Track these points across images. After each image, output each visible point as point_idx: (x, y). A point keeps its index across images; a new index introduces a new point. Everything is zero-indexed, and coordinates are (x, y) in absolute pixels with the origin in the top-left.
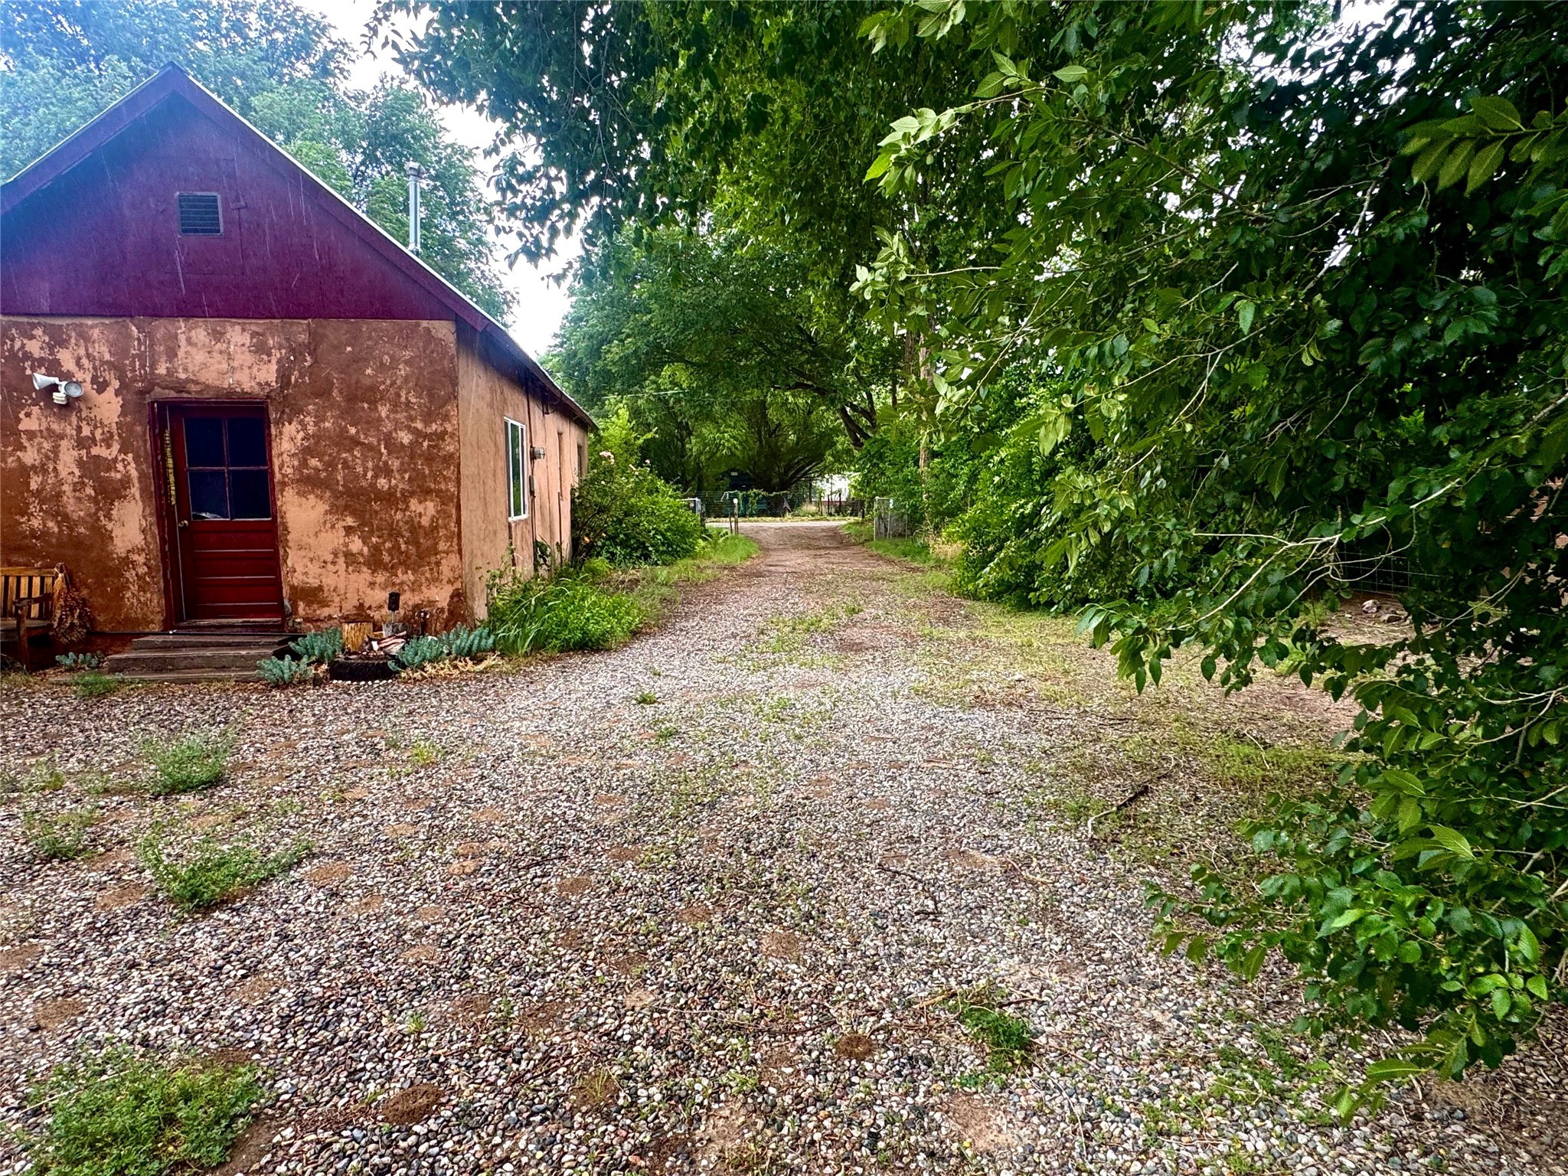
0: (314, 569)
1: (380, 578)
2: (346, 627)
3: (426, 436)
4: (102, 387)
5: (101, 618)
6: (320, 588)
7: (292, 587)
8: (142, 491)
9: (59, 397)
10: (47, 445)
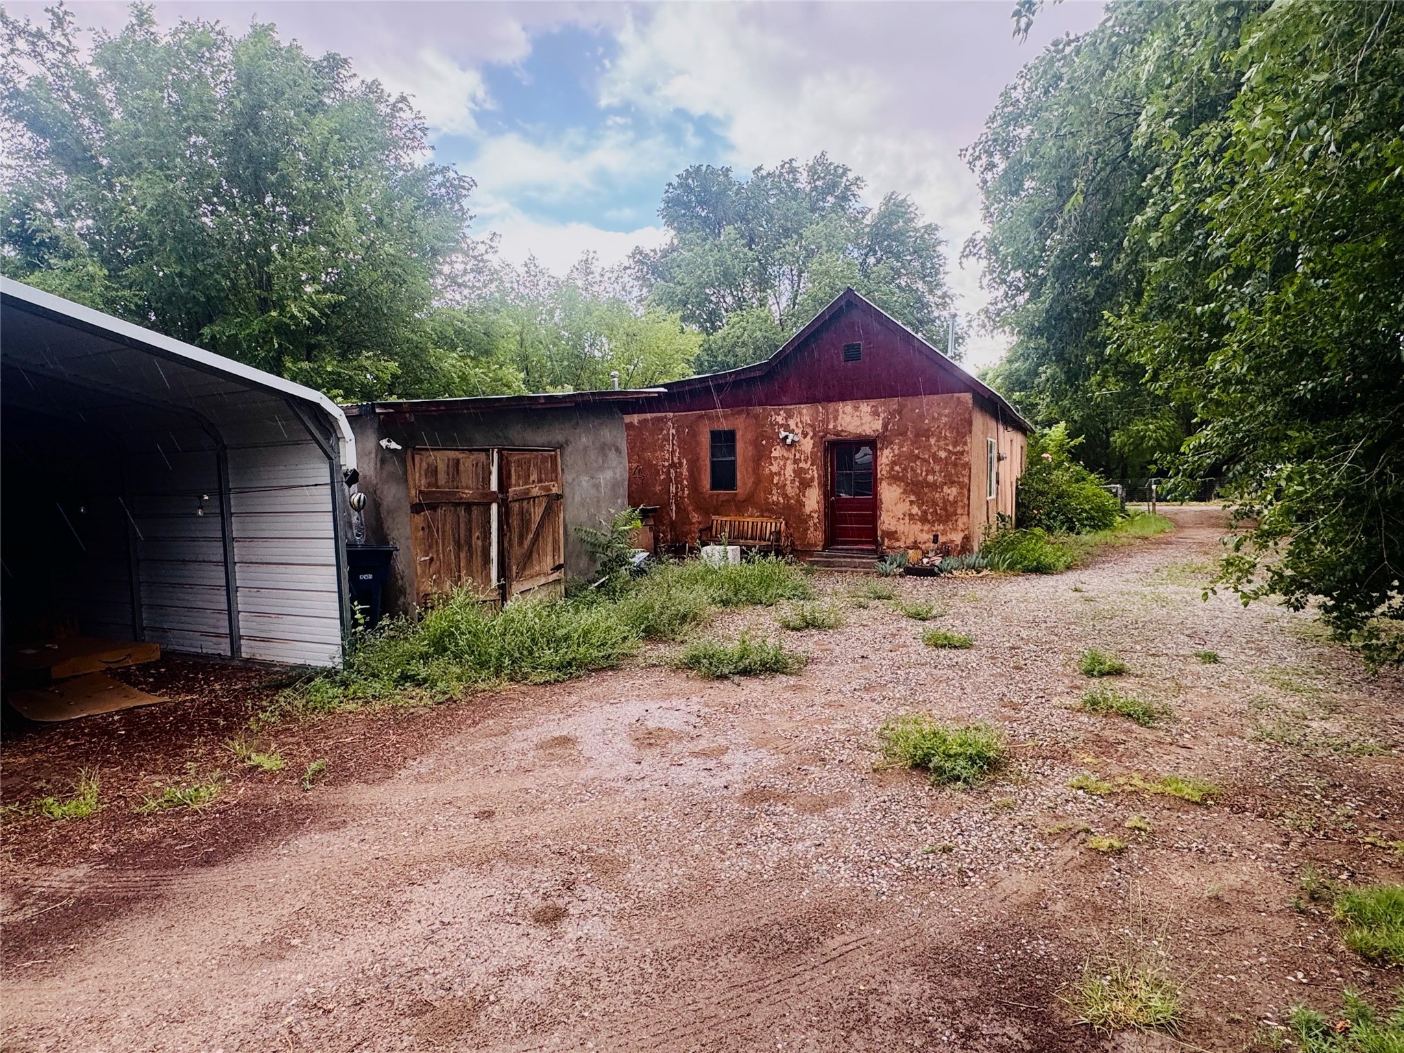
0: (894, 522)
1: (926, 527)
2: (910, 551)
3: (955, 453)
4: (805, 435)
5: (797, 543)
6: (896, 532)
7: (883, 531)
8: (819, 483)
9: (789, 441)
10: (782, 463)
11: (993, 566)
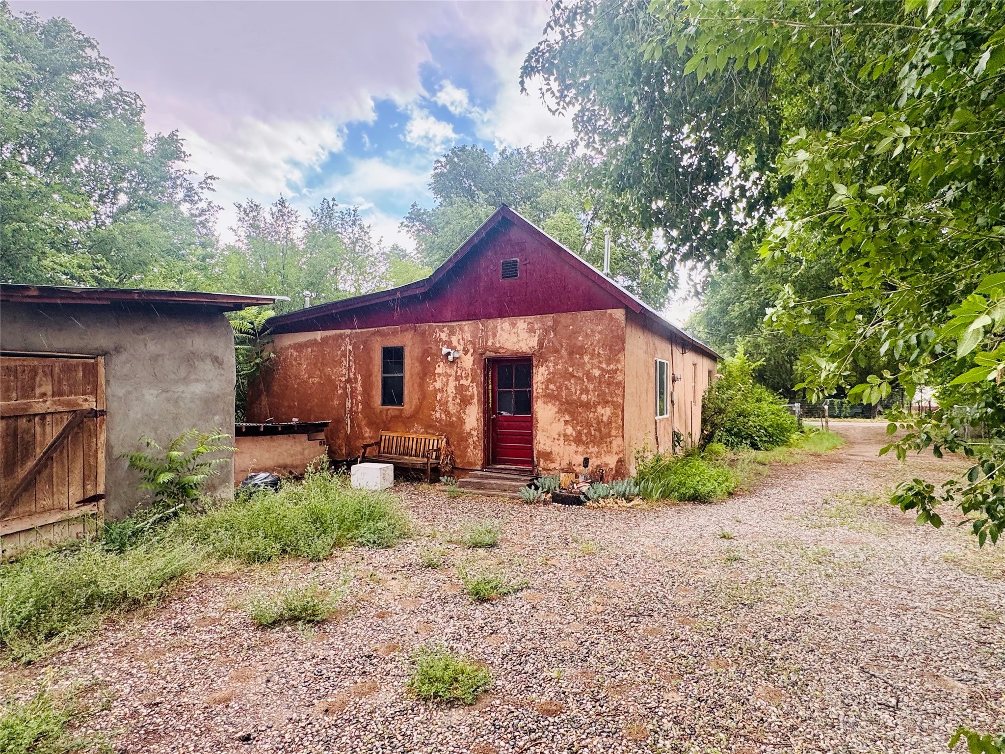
0: (549, 442)
1: (581, 449)
2: (562, 475)
3: (608, 372)
4: (466, 352)
5: (458, 461)
6: (551, 453)
7: (538, 451)
8: (478, 401)
9: (450, 358)
10: (445, 380)
11: (645, 495)
